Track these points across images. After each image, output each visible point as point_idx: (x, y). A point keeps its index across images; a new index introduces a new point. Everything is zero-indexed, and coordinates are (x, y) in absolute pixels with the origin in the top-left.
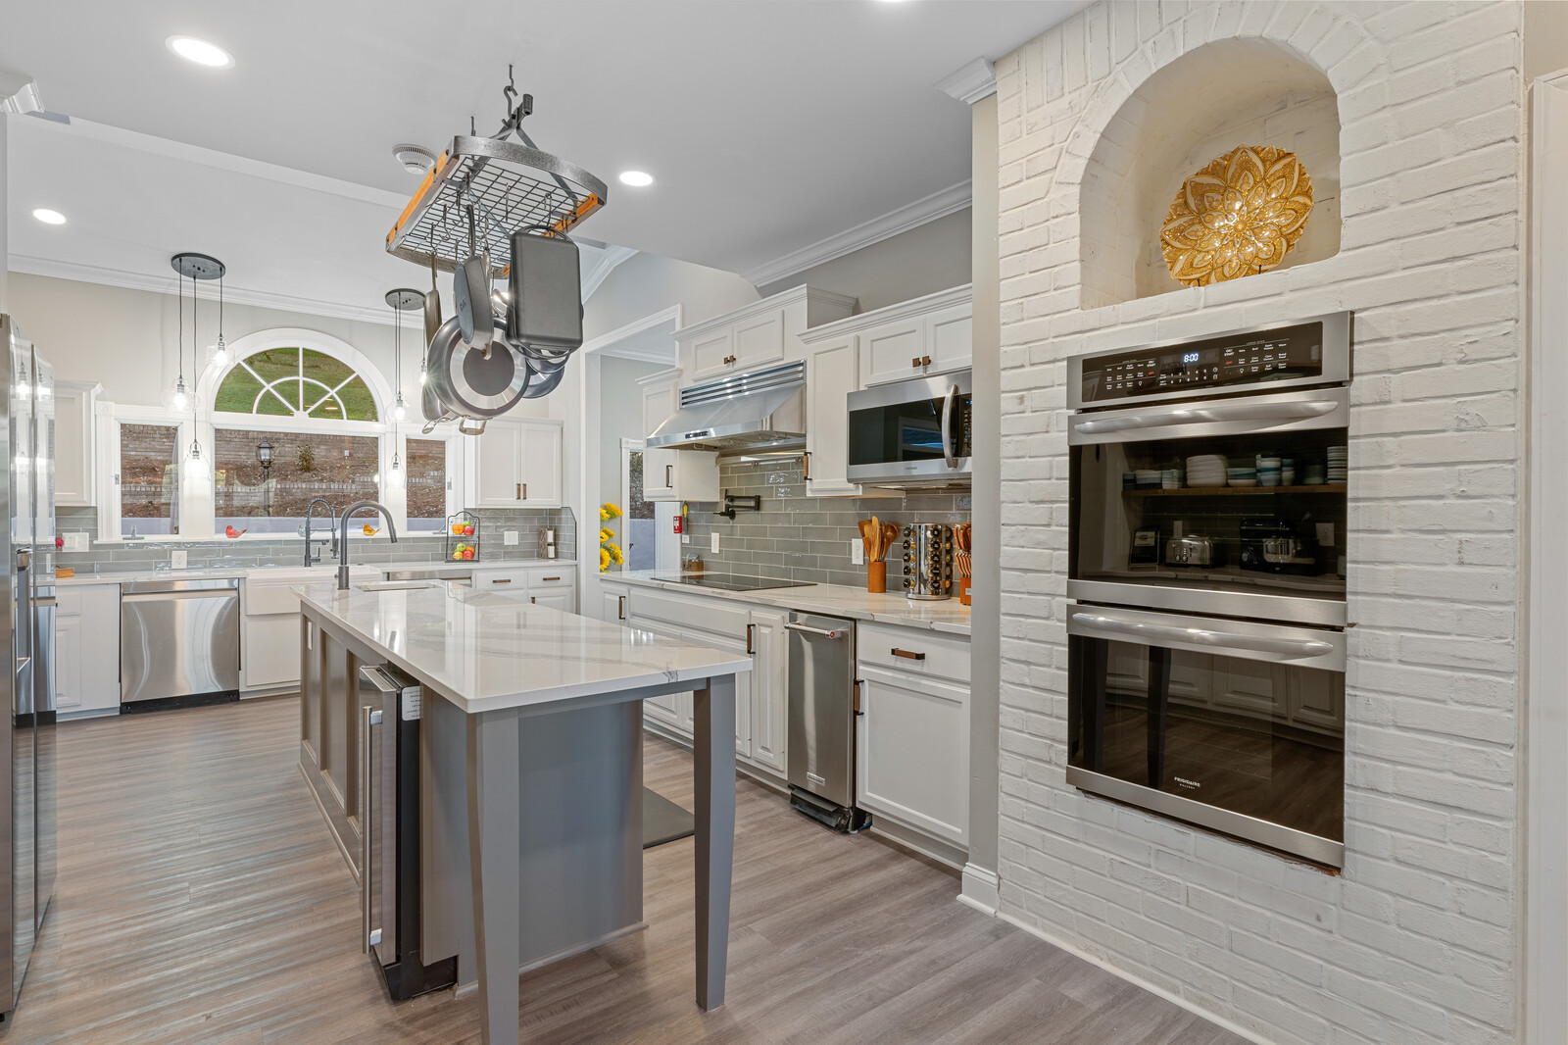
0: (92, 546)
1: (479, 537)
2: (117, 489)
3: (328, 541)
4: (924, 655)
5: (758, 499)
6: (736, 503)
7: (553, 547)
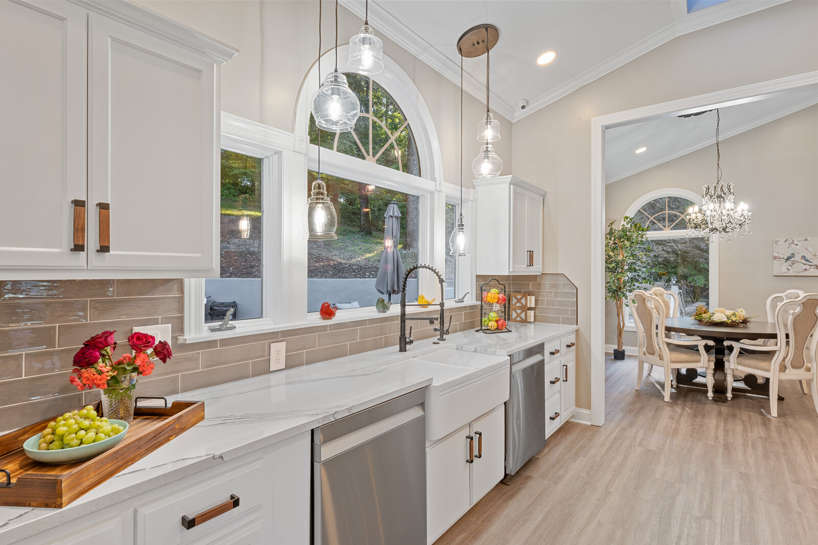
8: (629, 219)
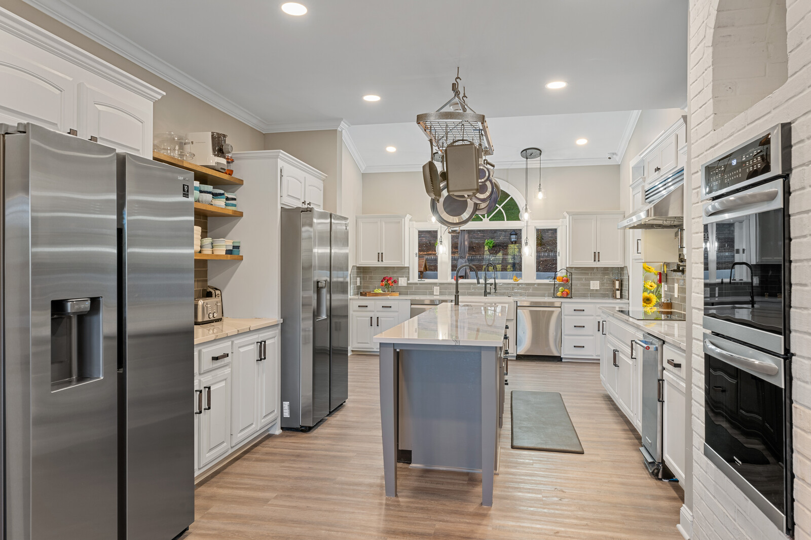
0: (408, 284)
1: (571, 284)
2: (417, 259)
3: (492, 284)
4: (680, 364)
7: (619, 292)
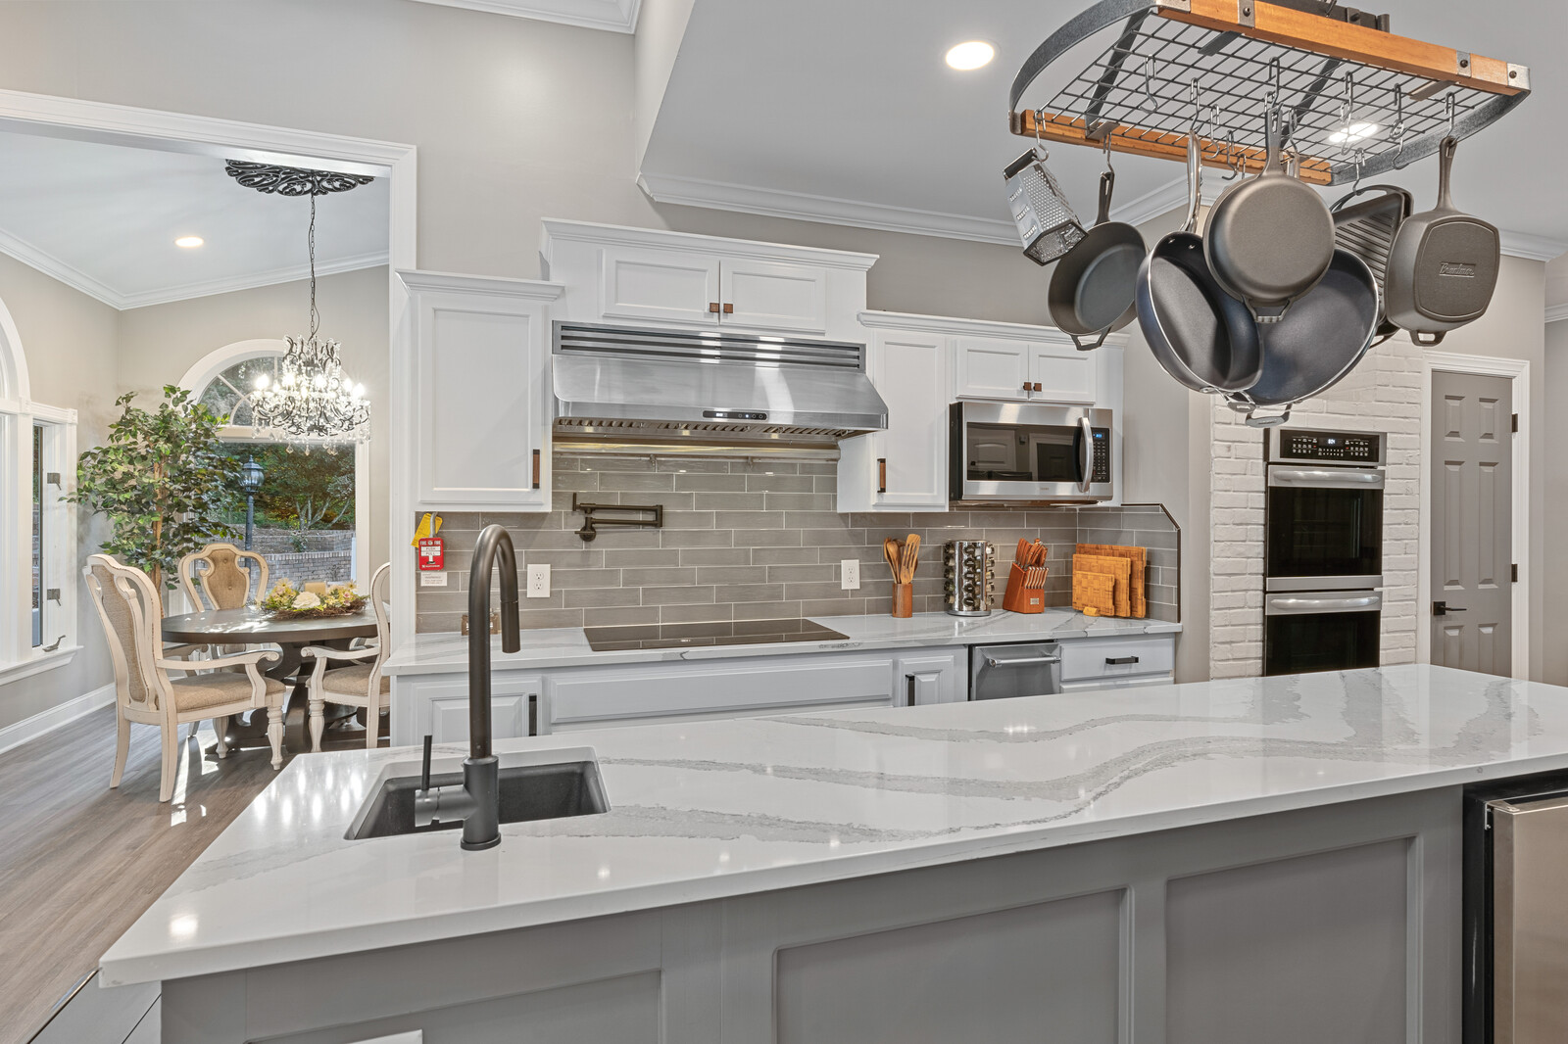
4: (1137, 658)
5: (658, 511)
6: (597, 516)
8: (178, 394)
